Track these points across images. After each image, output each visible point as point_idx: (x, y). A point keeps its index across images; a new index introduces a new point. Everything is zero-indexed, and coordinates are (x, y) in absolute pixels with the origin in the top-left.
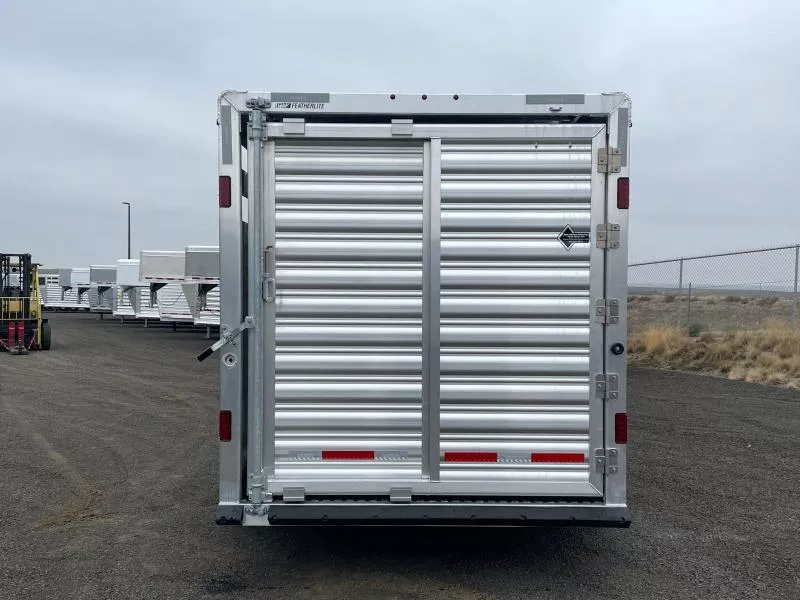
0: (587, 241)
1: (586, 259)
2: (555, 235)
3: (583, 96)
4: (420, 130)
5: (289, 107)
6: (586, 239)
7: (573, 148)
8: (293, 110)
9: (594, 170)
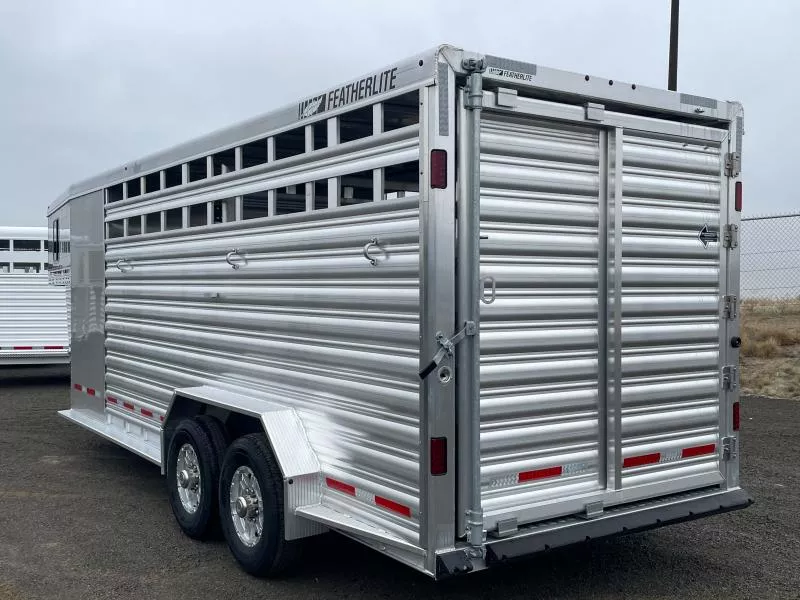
0: (715, 241)
1: (715, 257)
2: (697, 233)
3: (715, 101)
4: (609, 118)
5: (501, 74)
6: (715, 239)
7: (708, 150)
8: (505, 78)
9: (722, 174)
